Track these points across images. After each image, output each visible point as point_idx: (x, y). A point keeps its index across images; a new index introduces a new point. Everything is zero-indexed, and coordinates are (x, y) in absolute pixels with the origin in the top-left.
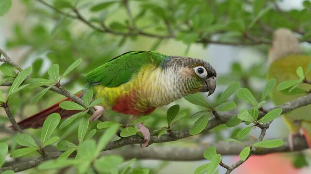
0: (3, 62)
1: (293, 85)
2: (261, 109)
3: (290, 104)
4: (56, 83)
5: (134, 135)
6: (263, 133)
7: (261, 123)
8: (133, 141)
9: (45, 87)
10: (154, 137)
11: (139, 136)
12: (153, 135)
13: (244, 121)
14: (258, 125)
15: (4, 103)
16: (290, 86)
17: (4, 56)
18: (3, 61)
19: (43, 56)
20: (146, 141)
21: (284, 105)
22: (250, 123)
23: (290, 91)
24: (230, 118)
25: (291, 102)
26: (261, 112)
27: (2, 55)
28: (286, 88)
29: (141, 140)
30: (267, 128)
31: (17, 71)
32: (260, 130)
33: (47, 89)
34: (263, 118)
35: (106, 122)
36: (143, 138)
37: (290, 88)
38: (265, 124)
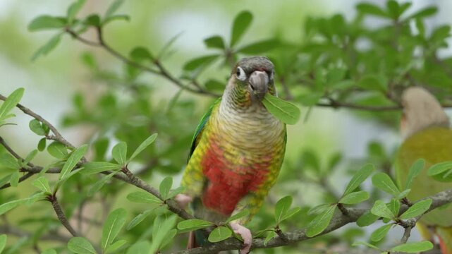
0: (52, 141)
1: (449, 168)
2: (404, 201)
3: (444, 194)
4: (122, 167)
5: (229, 238)
6: (407, 234)
7: (405, 220)
8: (229, 246)
9: (107, 173)
10: (257, 240)
11: (236, 239)
12: (256, 238)
13: (381, 218)
14: (399, 222)
15: (50, 196)
16: (445, 169)
17: (53, 132)
18: (51, 139)
19: (109, 134)
20: (247, 245)
21: (437, 196)
22: (390, 220)
23: (445, 176)
24: (362, 214)
25: (447, 192)
26: (405, 205)
27: (51, 131)
28: (440, 172)
29: (239, 244)
30: (413, 227)
31: (69, 151)
32: (402, 229)
33: (111, 175)
34: (406, 213)
35: (190, 220)
36: (242, 242)
37: (445, 172)
38: (410, 222)
